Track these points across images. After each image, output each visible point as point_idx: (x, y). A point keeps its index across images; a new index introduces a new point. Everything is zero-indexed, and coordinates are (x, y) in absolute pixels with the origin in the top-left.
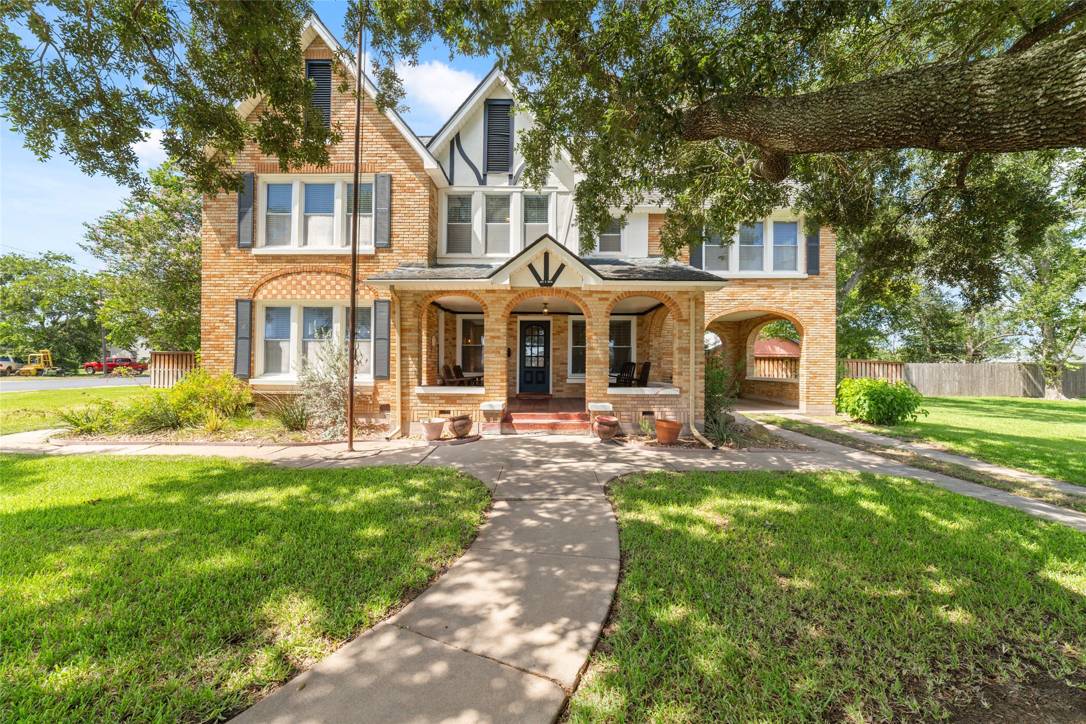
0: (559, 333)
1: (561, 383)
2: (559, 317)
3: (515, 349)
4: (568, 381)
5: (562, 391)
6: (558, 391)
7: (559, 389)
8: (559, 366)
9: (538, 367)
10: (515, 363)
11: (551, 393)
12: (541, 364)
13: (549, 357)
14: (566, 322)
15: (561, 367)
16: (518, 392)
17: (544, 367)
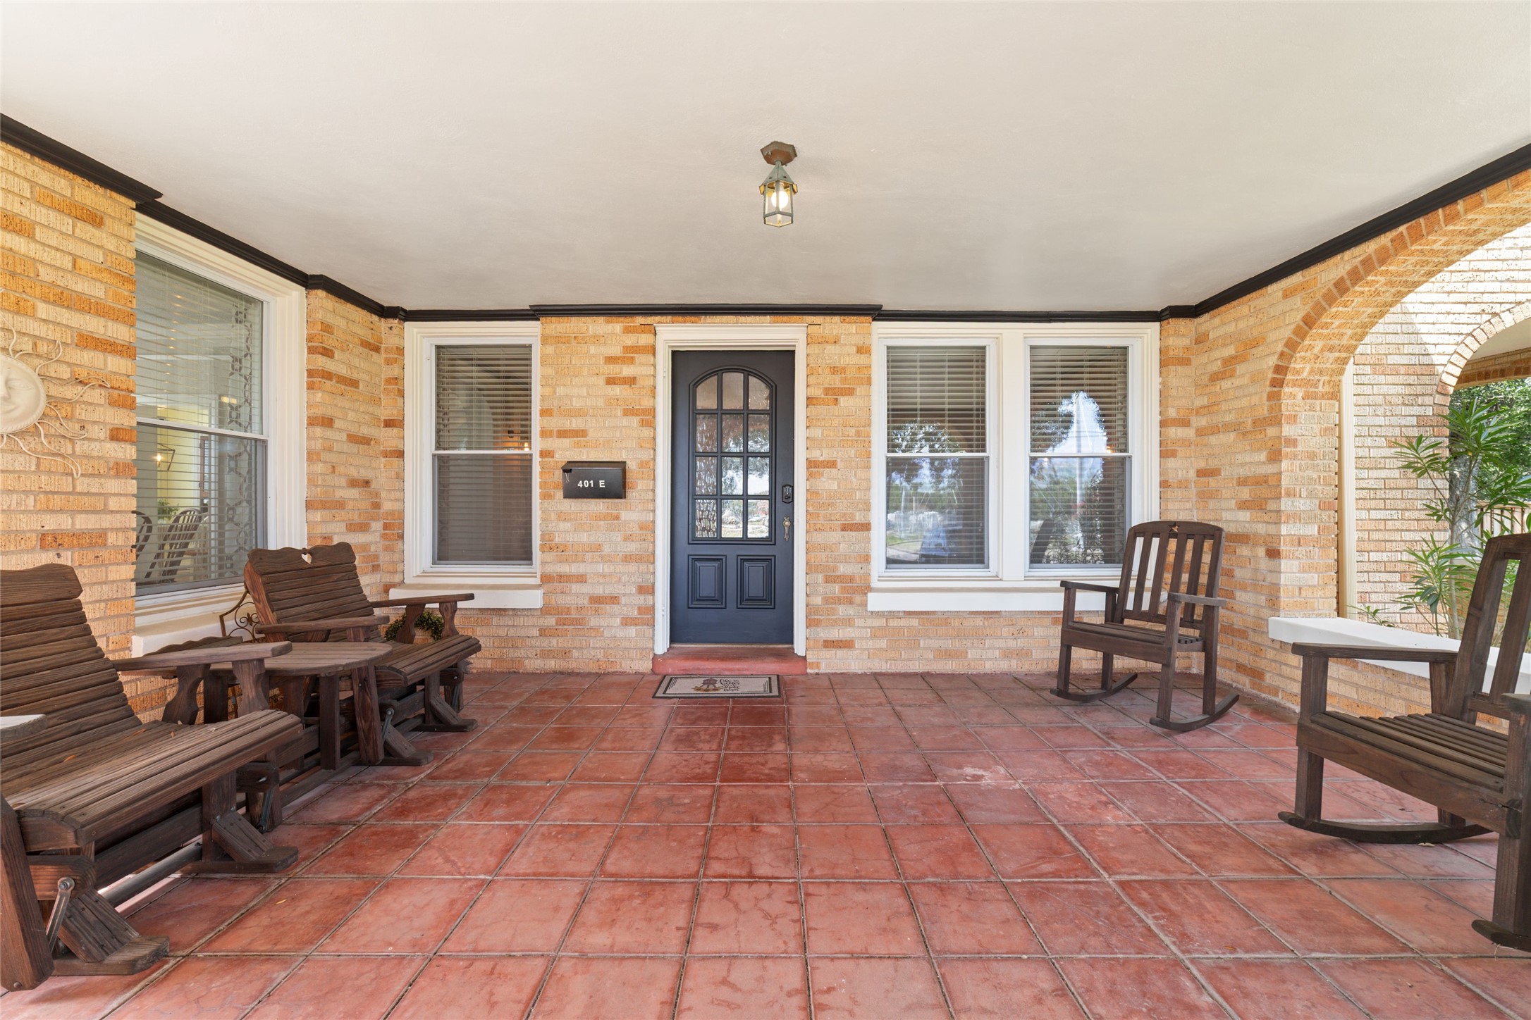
0: (834, 394)
1: (843, 611)
2: (833, 325)
3: (649, 467)
4: (876, 602)
5: (846, 644)
6: (829, 644)
7: (836, 634)
8: (835, 536)
9: (745, 541)
10: (650, 527)
11: (800, 647)
12: (759, 528)
13: (790, 500)
14: (864, 350)
15: (845, 543)
16: (661, 643)
17: (770, 541)
